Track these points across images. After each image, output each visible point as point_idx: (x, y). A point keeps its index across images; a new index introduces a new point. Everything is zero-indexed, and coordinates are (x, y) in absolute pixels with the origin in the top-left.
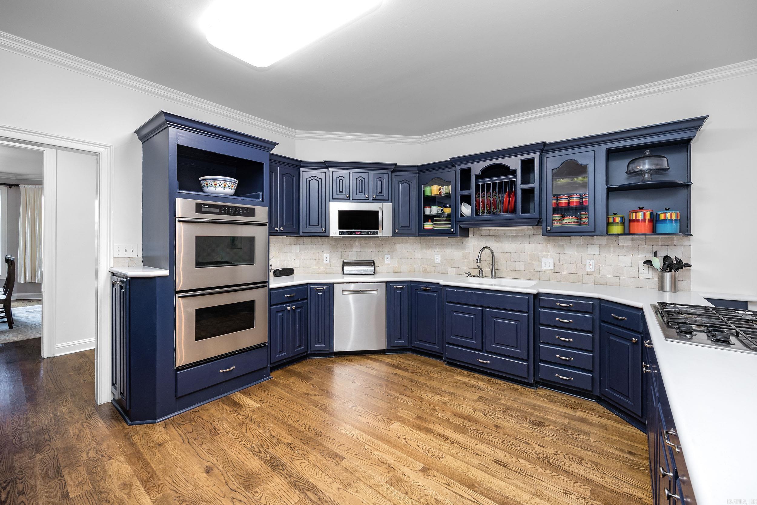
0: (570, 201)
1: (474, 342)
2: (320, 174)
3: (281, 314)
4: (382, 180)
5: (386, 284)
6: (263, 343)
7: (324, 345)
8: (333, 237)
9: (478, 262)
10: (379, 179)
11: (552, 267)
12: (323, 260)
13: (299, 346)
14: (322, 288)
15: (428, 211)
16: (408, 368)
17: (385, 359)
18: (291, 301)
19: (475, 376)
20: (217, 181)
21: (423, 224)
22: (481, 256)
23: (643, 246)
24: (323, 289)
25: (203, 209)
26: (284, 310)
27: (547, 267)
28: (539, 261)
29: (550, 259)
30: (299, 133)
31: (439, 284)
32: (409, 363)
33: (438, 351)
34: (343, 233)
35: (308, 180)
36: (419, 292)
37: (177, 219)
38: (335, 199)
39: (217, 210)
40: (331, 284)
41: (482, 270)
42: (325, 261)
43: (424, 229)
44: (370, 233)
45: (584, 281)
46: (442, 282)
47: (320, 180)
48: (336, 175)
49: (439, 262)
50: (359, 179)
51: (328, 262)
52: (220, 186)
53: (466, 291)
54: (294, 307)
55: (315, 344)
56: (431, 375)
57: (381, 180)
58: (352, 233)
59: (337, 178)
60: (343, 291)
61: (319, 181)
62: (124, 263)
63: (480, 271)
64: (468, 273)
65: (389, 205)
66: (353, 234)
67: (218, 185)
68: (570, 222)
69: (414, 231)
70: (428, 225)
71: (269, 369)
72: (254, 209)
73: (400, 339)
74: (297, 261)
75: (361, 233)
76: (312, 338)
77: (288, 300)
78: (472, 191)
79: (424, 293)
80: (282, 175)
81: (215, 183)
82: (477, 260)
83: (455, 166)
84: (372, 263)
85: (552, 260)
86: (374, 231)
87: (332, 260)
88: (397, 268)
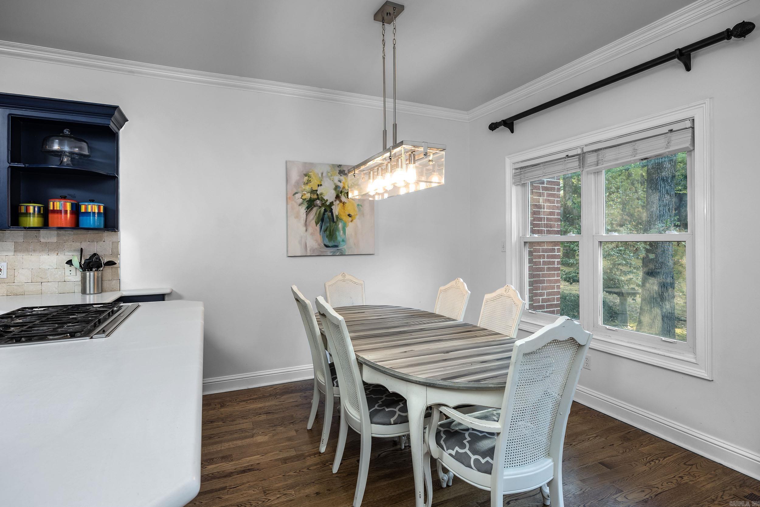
23: (69, 243)
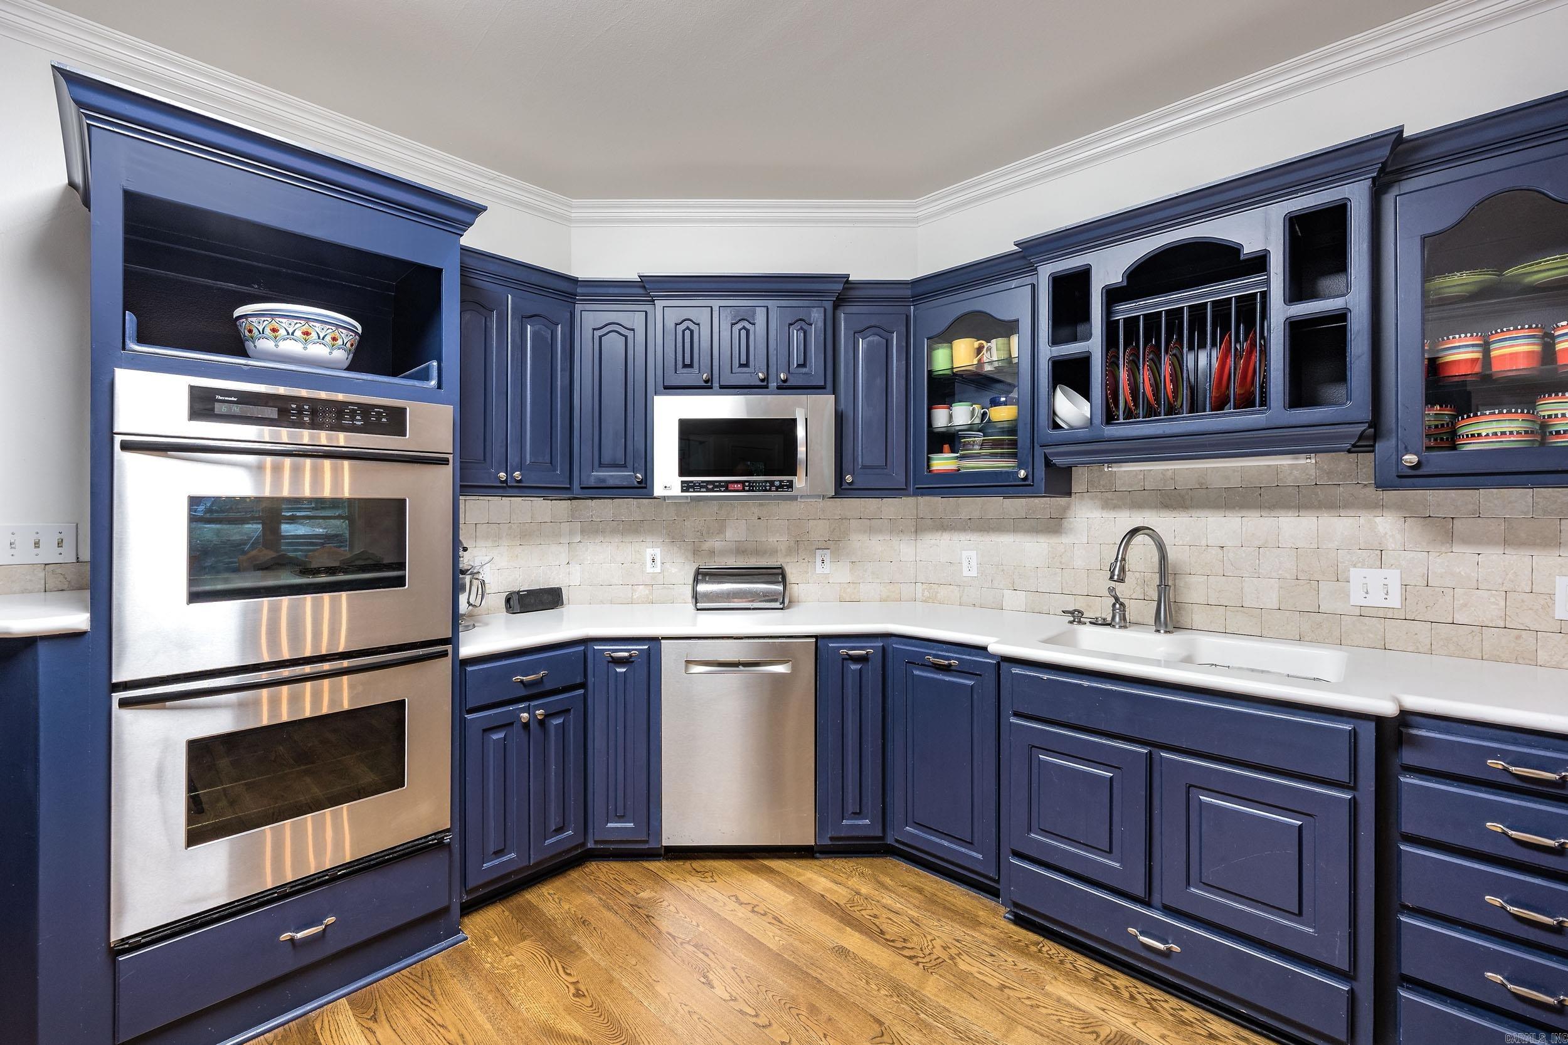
0: (1494, 354)
1: (1117, 865)
2: (632, 317)
3: (501, 735)
4: (805, 327)
5: (816, 642)
6: (435, 834)
7: (631, 825)
8: (664, 498)
9: (1116, 577)
10: (798, 325)
11: (1395, 601)
12: (644, 564)
13: (560, 830)
14: (626, 654)
15: (941, 418)
16: (884, 927)
17: (810, 879)
18: (533, 693)
19: (1118, 983)
20: (278, 319)
21: (929, 459)
22: (1123, 559)
24: (631, 656)
25: (220, 408)
26: (512, 724)
27: (1376, 599)
28: (1340, 577)
29: (1385, 572)
30: (583, 208)
31: (984, 649)
32: (887, 900)
33: (979, 868)
34: (692, 487)
35: (598, 333)
36: (916, 672)
37: (118, 439)
38: (671, 389)
39: (272, 413)
40: (655, 640)
41: (1122, 604)
42: (649, 569)
43: (930, 471)
44: (770, 487)
45: (1542, 656)
46: (997, 647)
47: (630, 334)
48: (673, 316)
49: (974, 573)
50: (740, 326)
51: (658, 570)
52: (290, 335)
53: (1086, 683)
54: (541, 711)
55: (608, 822)
56: (963, 966)
57: (802, 323)
58: (717, 487)
59: (676, 324)
60: (688, 662)
61: (626, 337)
62: (31, 581)
63: (1114, 605)
64: (1072, 613)
65: (827, 402)
66: (720, 491)
67: (282, 332)
68: (1503, 433)
69: (899, 479)
70: (943, 462)
71: (456, 910)
72: (402, 411)
73: (858, 814)
74: (575, 569)
75: (744, 486)
76: (598, 805)
77: (523, 692)
78: (1094, 345)
79: (936, 676)
80: (525, 318)
81: (274, 325)
82: (1113, 573)
83: (1036, 269)
84: (778, 574)
85: (1393, 577)
86: (781, 481)
87: (667, 565)
88: (849, 590)
